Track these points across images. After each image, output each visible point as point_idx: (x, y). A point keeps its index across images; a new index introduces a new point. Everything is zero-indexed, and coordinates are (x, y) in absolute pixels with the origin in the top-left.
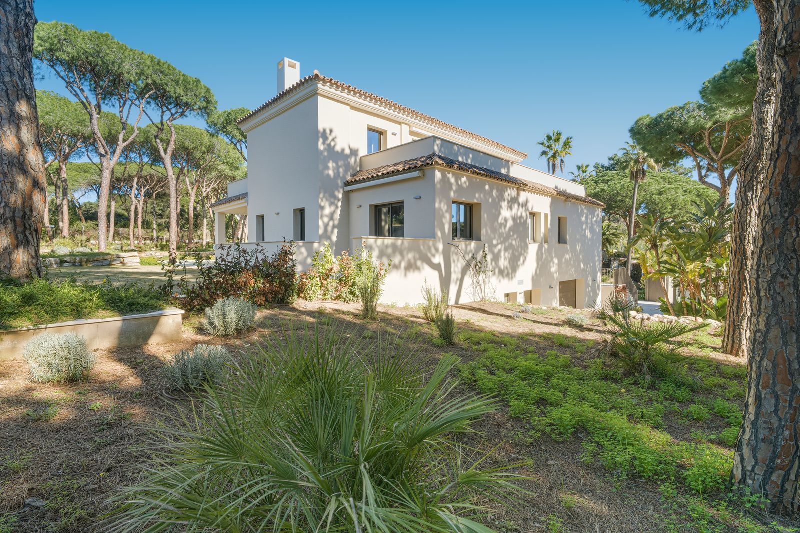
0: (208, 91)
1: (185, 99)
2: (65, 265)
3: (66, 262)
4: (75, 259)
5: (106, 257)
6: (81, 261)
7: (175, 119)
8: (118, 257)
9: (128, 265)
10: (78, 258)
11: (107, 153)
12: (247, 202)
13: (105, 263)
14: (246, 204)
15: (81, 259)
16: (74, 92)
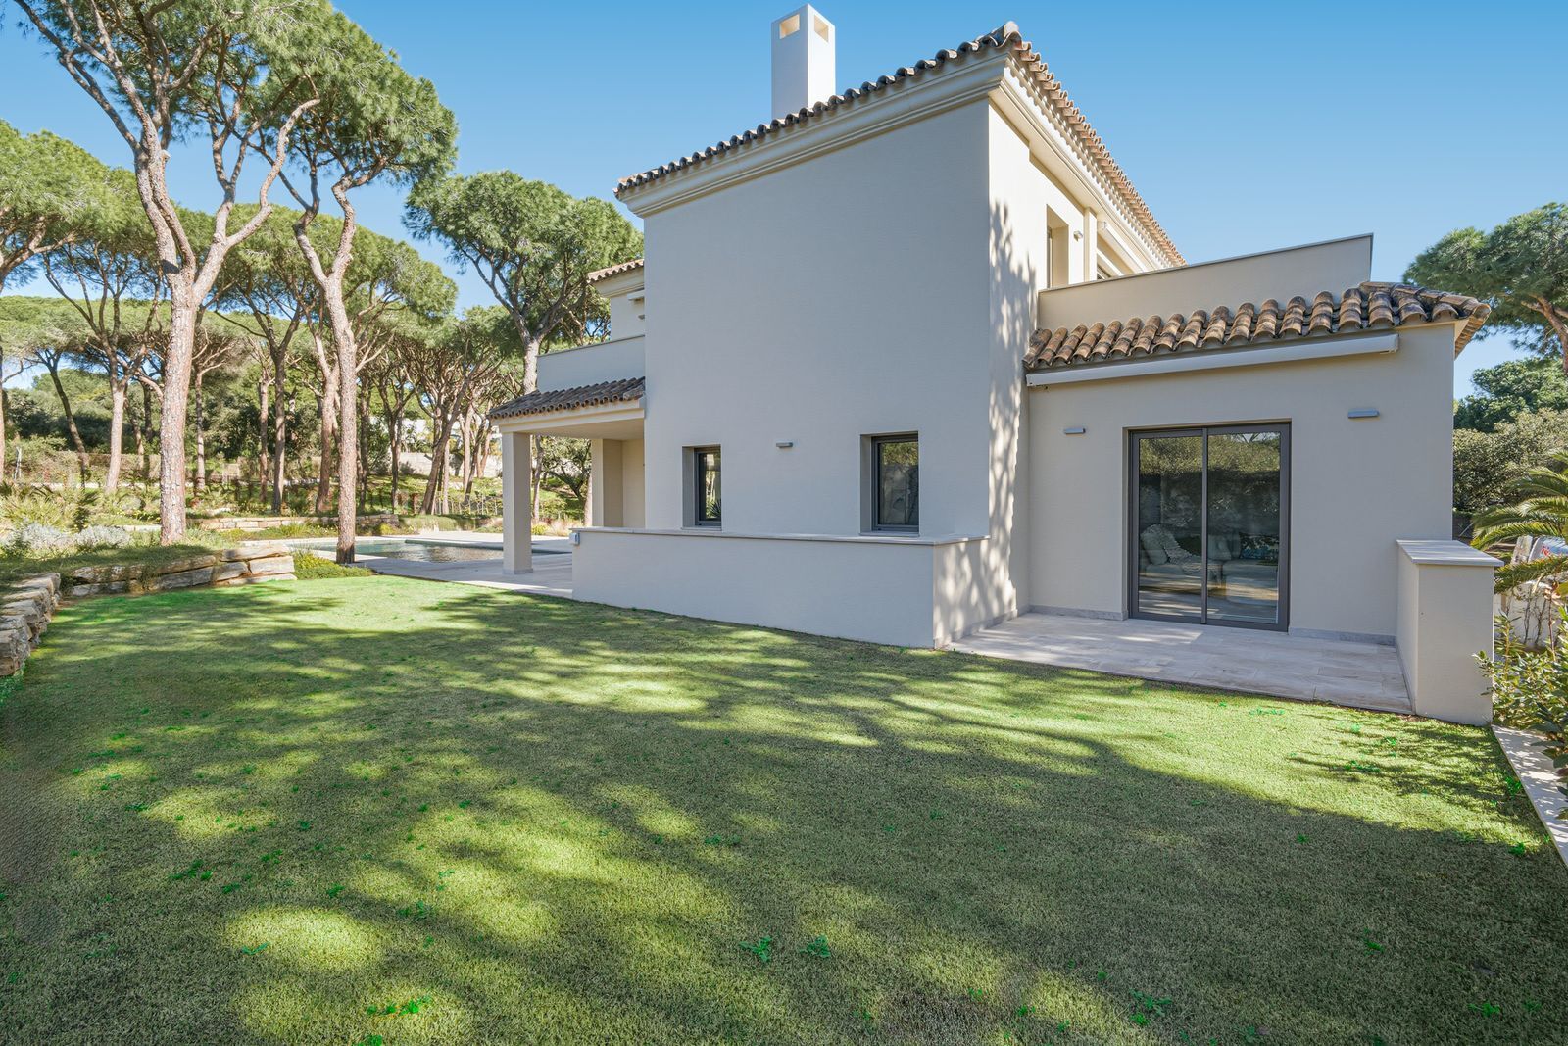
0: (448, 116)
1: (393, 131)
2: (78, 591)
3: (81, 581)
4: (109, 572)
5: (200, 560)
6: (126, 578)
7: (354, 185)
8: (233, 558)
9: (262, 580)
10: (118, 569)
11: (185, 262)
12: (644, 407)
13: (198, 578)
14: (641, 415)
15: (127, 571)
16: (84, 80)
